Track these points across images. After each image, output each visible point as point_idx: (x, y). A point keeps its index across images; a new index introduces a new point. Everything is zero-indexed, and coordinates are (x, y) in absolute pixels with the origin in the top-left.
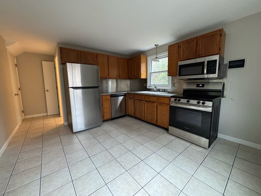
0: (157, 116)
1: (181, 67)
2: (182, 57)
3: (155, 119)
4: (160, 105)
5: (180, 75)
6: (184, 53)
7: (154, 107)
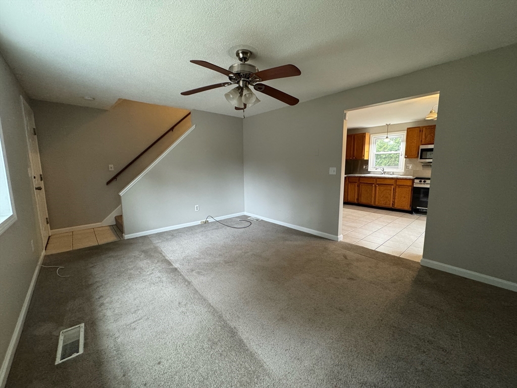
0: (394, 198)
1: (423, 150)
2: (423, 141)
3: (391, 202)
4: (399, 187)
5: (421, 158)
6: (426, 137)
7: (391, 191)
